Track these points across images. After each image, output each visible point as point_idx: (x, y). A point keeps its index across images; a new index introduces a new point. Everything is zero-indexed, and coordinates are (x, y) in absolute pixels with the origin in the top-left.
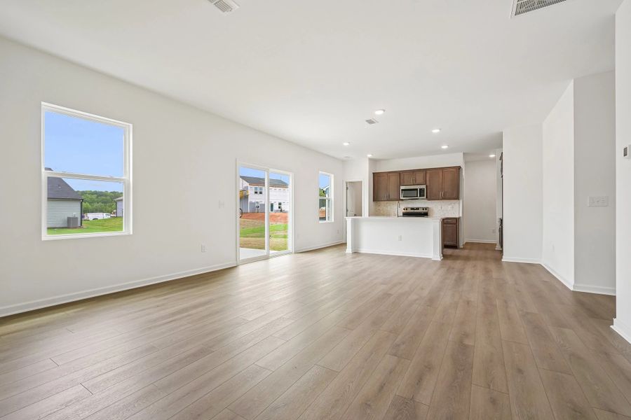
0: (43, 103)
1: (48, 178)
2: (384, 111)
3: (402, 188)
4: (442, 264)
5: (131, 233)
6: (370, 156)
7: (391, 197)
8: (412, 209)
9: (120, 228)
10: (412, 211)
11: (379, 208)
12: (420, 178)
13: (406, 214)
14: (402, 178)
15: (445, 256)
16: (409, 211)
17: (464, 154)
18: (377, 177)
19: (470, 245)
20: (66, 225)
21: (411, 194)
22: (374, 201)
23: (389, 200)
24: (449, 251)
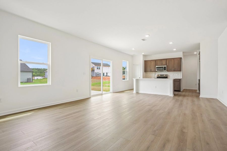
0: (19, 35)
1: (21, 63)
2: (149, 35)
3: (157, 66)
4: (174, 98)
5: (51, 84)
6: (143, 54)
7: (152, 70)
8: (161, 75)
9: (47, 82)
10: (161, 76)
11: (147, 75)
12: (164, 62)
13: (158, 77)
14: (156, 62)
15: (175, 95)
16: (160, 76)
17: (183, 52)
18: (146, 62)
19: (185, 90)
20: (27, 81)
21: (160, 69)
22: (145, 72)
23: (151, 71)
24: (176, 93)
